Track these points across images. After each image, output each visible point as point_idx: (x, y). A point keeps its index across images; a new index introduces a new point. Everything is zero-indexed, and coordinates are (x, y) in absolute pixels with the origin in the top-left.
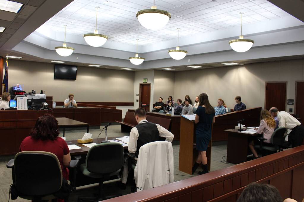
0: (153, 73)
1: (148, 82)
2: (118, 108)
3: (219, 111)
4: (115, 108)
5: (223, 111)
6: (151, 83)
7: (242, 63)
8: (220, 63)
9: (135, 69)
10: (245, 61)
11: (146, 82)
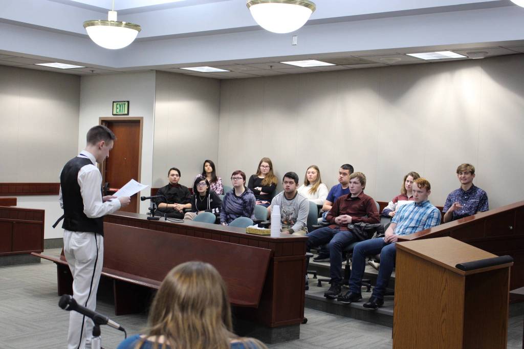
0: (152, 80)
1: (134, 114)
2: (24, 203)
3: (416, 217)
4: (14, 202)
5: (430, 217)
6: (142, 118)
7: (474, 53)
8: (404, 52)
9: (87, 66)
10: (488, 48)
11: (126, 112)
